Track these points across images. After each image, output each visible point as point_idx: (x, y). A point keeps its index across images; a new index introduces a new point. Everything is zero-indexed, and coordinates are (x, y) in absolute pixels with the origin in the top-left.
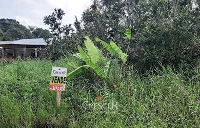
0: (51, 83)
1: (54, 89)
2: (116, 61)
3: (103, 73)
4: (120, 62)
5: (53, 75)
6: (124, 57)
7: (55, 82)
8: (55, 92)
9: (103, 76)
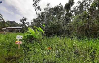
0: (16, 41)
1: (18, 43)
2: (41, 33)
3: (37, 37)
4: (42, 33)
5: (17, 38)
6: (43, 32)
7: (18, 41)
8: (18, 44)
9: (37, 38)
